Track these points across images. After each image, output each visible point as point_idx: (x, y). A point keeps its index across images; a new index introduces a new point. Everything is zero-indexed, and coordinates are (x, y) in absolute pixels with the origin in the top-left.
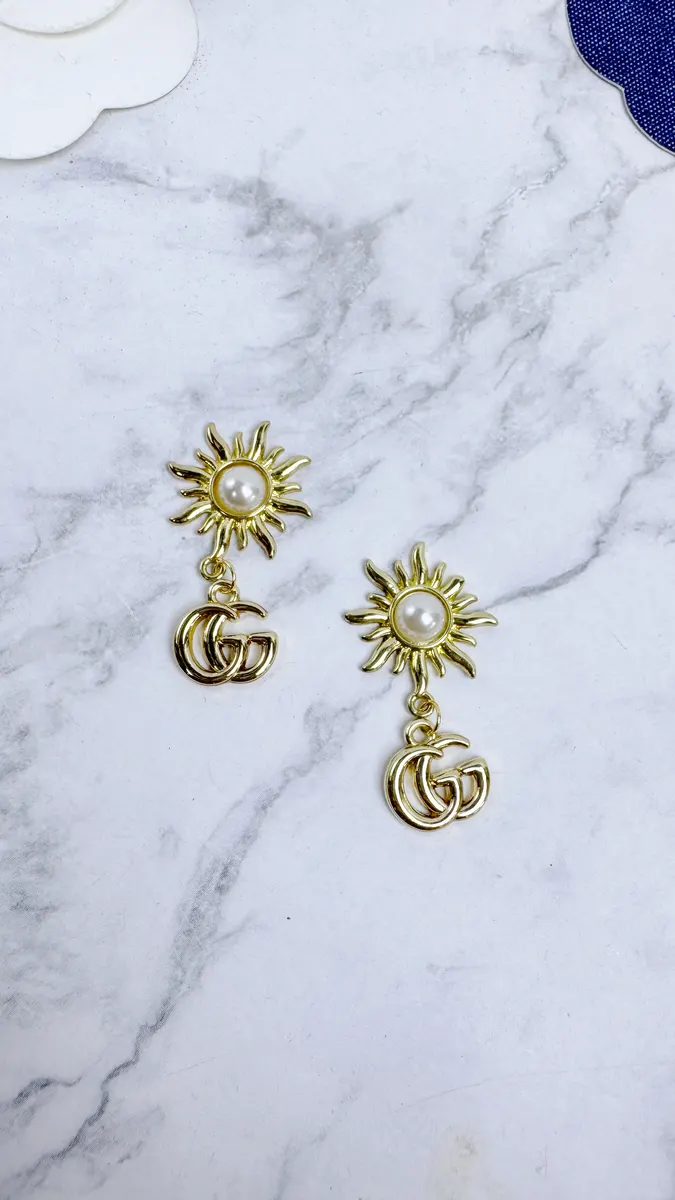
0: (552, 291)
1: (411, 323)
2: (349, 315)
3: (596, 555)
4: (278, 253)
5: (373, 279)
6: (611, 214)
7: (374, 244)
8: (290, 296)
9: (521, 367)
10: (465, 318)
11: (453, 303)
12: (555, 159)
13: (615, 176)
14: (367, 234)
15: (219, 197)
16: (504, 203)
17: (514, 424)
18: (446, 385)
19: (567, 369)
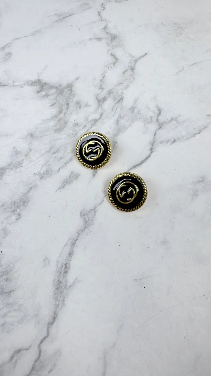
0: (122, 90)
1: (87, 105)
2: (69, 106)
3: (152, 152)
4: (47, 95)
5: (74, 97)
6: (133, 69)
7: (72, 88)
8: (52, 105)
9: (119, 110)
10: (101, 101)
11: (97, 98)
12: (115, 60)
13: (131, 60)
14: (70, 87)
15: (28, 85)
16: (104, 72)
17: (121, 124)
18: (100, 119)
19: (131, 107)
